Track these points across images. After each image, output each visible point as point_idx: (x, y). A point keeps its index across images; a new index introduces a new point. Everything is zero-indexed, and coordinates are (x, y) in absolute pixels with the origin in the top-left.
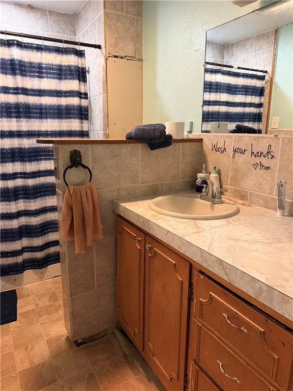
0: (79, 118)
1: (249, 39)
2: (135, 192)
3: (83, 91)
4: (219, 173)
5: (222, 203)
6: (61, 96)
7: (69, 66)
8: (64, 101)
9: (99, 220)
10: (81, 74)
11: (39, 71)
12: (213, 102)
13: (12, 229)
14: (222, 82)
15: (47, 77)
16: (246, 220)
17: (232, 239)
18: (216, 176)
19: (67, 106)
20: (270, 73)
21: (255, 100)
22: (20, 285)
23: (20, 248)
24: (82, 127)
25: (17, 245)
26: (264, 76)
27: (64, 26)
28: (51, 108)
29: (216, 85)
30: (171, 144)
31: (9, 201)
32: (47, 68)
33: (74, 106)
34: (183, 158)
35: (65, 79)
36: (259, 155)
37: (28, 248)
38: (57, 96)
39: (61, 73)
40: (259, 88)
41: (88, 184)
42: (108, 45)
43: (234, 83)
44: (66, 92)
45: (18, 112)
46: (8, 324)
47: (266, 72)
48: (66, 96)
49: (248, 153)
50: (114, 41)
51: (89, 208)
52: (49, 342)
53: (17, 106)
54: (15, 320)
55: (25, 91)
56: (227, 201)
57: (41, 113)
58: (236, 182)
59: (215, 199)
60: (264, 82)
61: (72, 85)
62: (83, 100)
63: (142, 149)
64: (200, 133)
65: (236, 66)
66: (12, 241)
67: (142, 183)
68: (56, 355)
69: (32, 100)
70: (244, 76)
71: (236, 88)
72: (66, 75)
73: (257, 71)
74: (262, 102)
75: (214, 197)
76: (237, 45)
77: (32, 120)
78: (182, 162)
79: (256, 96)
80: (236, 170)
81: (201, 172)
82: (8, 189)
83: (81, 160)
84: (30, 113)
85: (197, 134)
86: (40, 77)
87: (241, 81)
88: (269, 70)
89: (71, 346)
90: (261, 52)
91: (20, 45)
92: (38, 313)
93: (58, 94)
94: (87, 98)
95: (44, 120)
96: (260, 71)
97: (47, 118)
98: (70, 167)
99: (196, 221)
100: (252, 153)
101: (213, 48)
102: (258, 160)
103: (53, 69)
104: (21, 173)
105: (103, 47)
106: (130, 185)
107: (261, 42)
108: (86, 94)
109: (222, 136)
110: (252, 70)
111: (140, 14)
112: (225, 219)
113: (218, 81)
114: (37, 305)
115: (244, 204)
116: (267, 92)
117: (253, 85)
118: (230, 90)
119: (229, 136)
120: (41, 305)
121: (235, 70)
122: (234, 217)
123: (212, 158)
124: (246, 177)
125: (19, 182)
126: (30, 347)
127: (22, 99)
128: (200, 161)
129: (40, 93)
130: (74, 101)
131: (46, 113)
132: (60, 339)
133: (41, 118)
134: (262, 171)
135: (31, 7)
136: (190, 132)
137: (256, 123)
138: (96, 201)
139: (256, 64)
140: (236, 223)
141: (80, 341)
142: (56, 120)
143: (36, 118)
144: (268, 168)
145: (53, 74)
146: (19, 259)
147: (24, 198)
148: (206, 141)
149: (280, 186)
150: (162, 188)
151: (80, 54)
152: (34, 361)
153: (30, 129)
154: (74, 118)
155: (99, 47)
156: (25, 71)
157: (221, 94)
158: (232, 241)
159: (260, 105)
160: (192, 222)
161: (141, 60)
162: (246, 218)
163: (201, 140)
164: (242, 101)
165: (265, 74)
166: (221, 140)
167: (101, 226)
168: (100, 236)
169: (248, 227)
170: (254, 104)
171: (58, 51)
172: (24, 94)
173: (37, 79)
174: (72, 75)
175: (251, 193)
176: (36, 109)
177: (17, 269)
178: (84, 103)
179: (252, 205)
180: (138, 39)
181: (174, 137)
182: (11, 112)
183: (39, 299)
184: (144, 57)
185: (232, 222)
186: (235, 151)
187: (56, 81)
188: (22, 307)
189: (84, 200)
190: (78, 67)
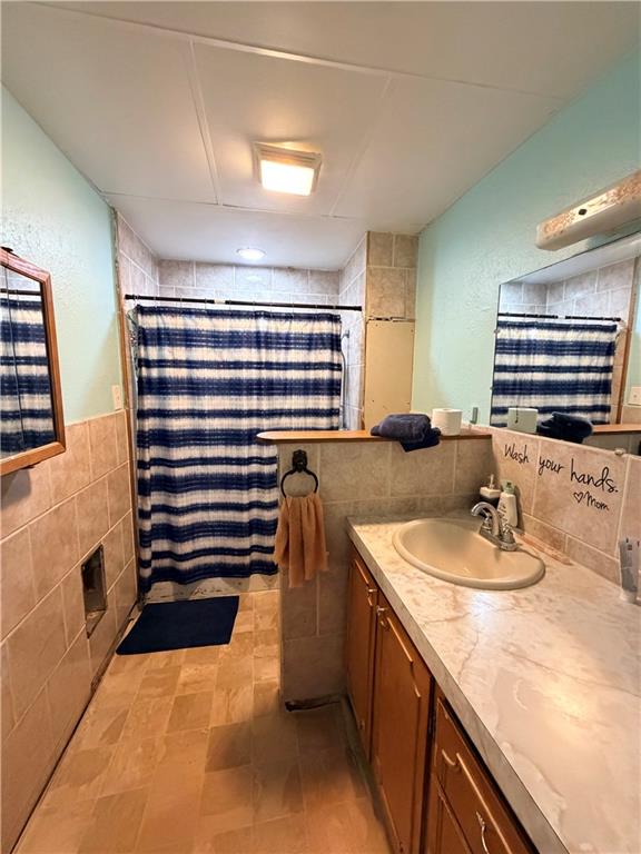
0: (328, 394)
1: (588, 274)
2: (380, 508)
3: (336, 362)
4: (516, 493)
5: (515, 550)
6: (309, 369)
7: (321, 334)
8: (312, 375)
9: (324, 545)
10: (334, 343)
11: (286, 342)
12: (522, 367)
13: (241, 523)
14: (538, 339)
15: (295, 348)
16: (551, 600)
17: (512, 653)
18: (510, 498)
19: (315, 380)
20: (626, 321)
21: (600, 361)
22: (246, 591)
23: (248, 546)
24: (332, 404)
25: (245, 543)
26: (615, 326)
27: (326, 286)
28: (297, 382)
29: (528, 345)
30: (437, 443)
31: (241, 489)
32: (295, 338)
33: (323, 380)
34: (459, 461)
35: (316, 349)
36: (586, 480)
37: (258, 546)
38: (305, 369)
39: (311, 342)
40: (605, 343)
41: (311, 496)
42: (369, 307)
43: (560, 340)
44: (316, 364)
45: (260, 389)
46: (217, 647)
47: (619, 320)
48: (315, 369)
49: (566, 472)
50: (377, 300)
51: (310, 529)
52: (257, 691)
53: (259, 382)
54: (227, 642)
55: (269, 366)
56: (525, 547)
57: (285, 389)
58: (545, 514)
59: (503, 541)
60: (615, 335)
61: (324, 355)
62: (335, 372)
63: (394, 450)
64: (488, 426)
65: (562, 315)
66: (239, 537)
67: (392, 495)
68: (259, 716)
69: (275, 374)
70: (576, 328)
71: (564, 346)
72: (316, 344)
73: (601, 319)
74: (611, 363)
75: (501, 536)
76: (567, 285)
77: (275, 397)
78: (457, 468)
79: (598, 355)
80: (545, 496)
81: (488, 486)
82: (241, 475)
83: (306, 464)
84: (273, 389)
85: (483, 426)
86: (287, 349)
87: (571, 336)
88: (624, 316)
89: (280, 706)
90: (609, 291)
91: (268, 316)
92: (254, 639)
93: (306, 366)
94: (340, 370)
95: (288, 397)
96: (607, 319)
97: (291, 394)
98: (291, 473)
99: (458, 587)
100: (573, 474)
101: (529, 290)
102: (584, 488)
103: (302, 339)
104: (257, 458)
105: (363, 308)
106: (372, 497)
107: (608, 277)
108: (339, 365)
109: (521, 437)
110: (590, 318)
111: (413, 265)
112: (512, 593)
113: (532, 338)
114: (257, 626)
115: (555, 558)
116: (619, 349)
117: (594, 340)
118: (551, 350)
119: (532, 439)
120: (261, 627)
121: (561, 321)
122: (530, 588)
123: (506, 466)
124: (561, 510)
125: (254, 468)
126: (233, 691)
127: (265, 374)
128: (486, 469)
129: (286, 366)
130: (325, 375)
131: (291, 389)
132: (271, 689)
133: (284, 394)
134: (592, 510)
135: (291, 269)
136: (474, 422)
137: (601, 395)
138: (321, 518)
139: (600, 308)
140: (530, 608)
141: (293, 703)
142: (302, 397)
143: (279, 394)
144: (602, 506)
145: (302, 344)
146: (247, 560)
147: (258, 487)
148: (496, 440)
149: (626, 548)
150: (422, 504)
151: (334, 319)
152: (233, 716)
153: (271, 408)
154: (323, 394)
155: (359, 309)
156: (271, 343)
157: (536, 356)
158: (511, 658)
159: (607, 369)
160: (450, 589)
161: (413, 321)
162: (553, 597)
163: (490, 437)
164: (573, 365)
165: (616, 323)
166: (521, 441)
167: (326, 554)
168: (325, 567)
169: (552, 622)
170: (596, 367)
171: (310, 318)
172: (267, 368)
173: (283, 351)
174: (323, 344)
175: (570, 540)
176: (279, 384)
177: (242, 572)
178: (337, 375)
179: (571, 561)
180: (409, 295)
181: (444, 432)
182: (252, 389)
183: (261, 617)
184: (417, 318)
185: (524, 603)
186: (543, 464)
187: (305, 352)
188: (241, 624)
189: (305, 518)
190: (332, 335)
